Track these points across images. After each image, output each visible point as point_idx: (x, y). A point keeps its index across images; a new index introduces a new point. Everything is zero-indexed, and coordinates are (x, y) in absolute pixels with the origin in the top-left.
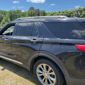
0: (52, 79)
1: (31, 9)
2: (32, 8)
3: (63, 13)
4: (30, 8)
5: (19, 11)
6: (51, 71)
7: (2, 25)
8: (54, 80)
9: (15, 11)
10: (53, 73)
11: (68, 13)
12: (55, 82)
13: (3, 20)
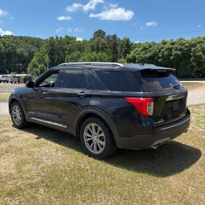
0: (101, 142)
1: (98, 36)
2: (100, 33)
3: (173, 44)
4: (96, 32)
5: (69, 40)
6: (100, 133)
7: (31, 70)
8: (103, 143)
9: (61, 38)
10: (103, 135)
11: (183, 44)
12: (104, 146)
13: (34, 60)
